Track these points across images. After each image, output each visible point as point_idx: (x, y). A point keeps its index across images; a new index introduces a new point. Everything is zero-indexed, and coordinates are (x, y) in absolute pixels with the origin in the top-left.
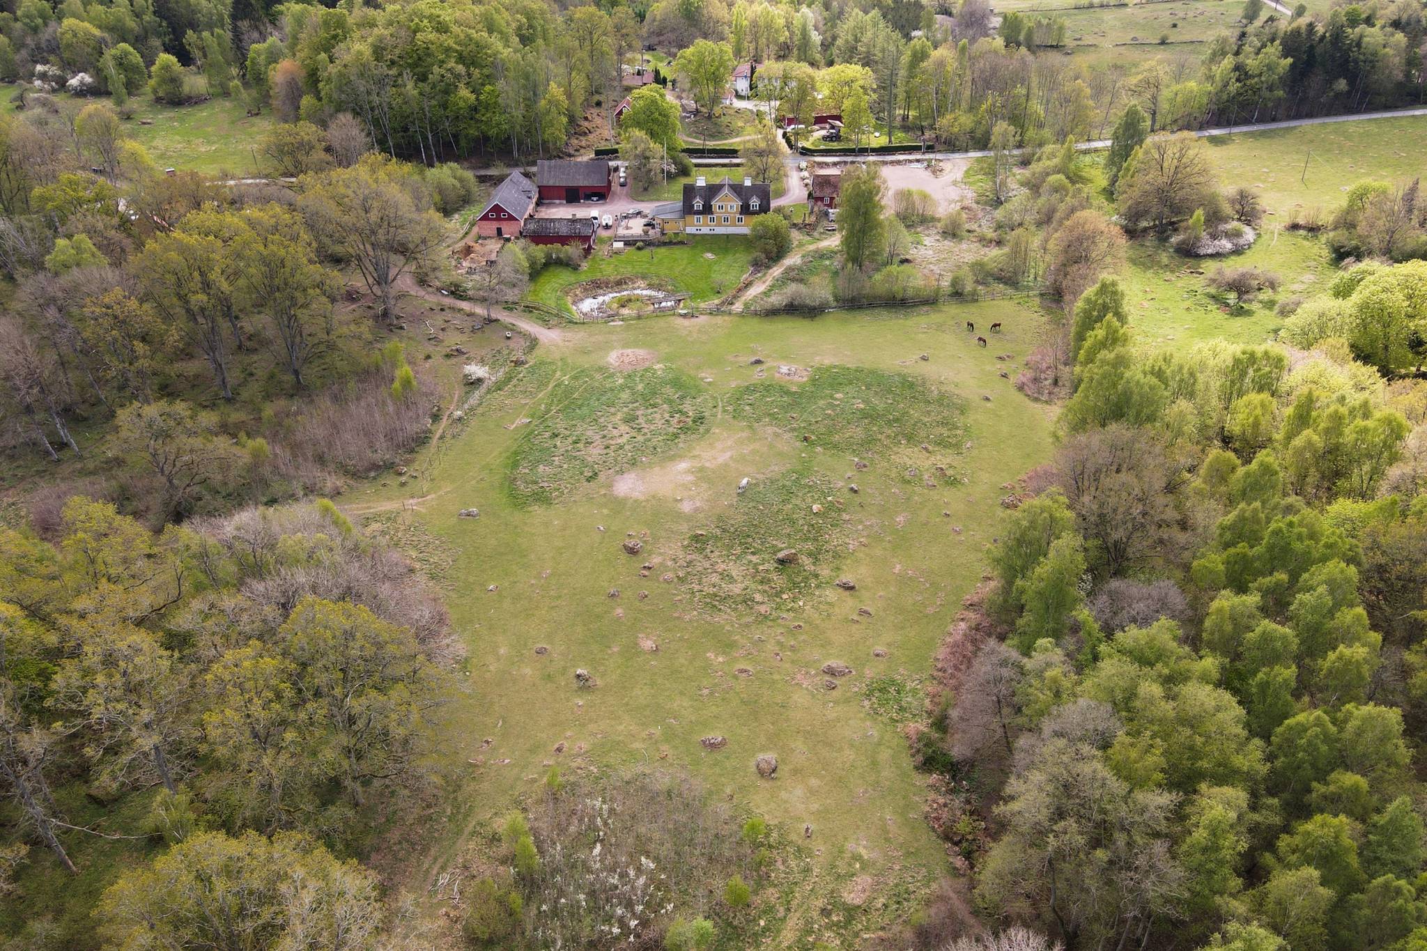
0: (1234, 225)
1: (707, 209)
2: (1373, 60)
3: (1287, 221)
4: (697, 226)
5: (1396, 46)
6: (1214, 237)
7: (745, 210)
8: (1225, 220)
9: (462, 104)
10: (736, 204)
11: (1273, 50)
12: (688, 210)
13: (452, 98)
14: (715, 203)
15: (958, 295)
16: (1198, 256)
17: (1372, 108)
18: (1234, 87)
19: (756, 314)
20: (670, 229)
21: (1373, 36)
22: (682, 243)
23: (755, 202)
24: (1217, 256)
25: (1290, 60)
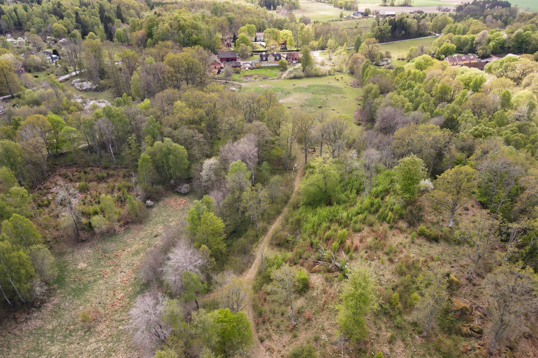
0: (386, 59)
1: (267, 60)
2: (410, 26)
3: (397, 58)
4: (264, 64)
5: (415, 22)
6: (382, 61)
7: (276, 59)
8: (384, 58)
9: (194, 39)
10: (273, 58)
11: (387, 24)
12: (262, 60)
13: (191, 38)
14: (268, 58)
15: (330, 75)
16: (380, 66)
17: (411, 38)
18: (379, 33)
19: (287, 79)
20: (258, 65)
21: (409, 20)
22: (261, 68)
23: (278, 58)
24: (383, 65)
25: (391, 26)
